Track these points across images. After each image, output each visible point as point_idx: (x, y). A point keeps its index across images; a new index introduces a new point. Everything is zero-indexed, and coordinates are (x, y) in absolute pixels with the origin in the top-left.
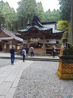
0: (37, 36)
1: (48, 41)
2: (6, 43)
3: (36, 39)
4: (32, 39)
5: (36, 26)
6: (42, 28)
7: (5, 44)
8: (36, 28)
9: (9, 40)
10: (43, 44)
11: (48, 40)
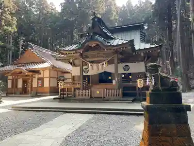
0: (102, 59)
1: (127, 68)
2: (37, 76)
3: (100, 64)
7: (35, 78)
9: (44, 69)
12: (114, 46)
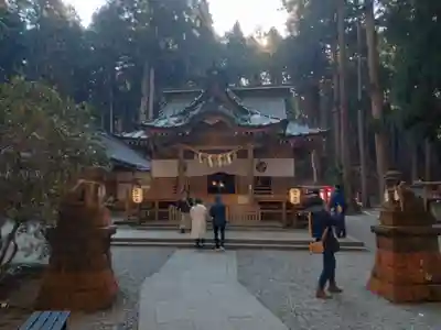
1: (262, 167)
3: (219, 156)
4: (202, 157)
5: (222, 108)
11: (261, 164)
12: (254, 127)
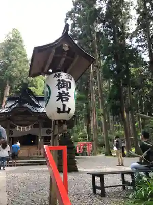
0: (28, 122)
1: (49, 132)
3: (26, 127)
4: (19, 128)
5: (26, 105)
6: (38, 109)
8: (26, 107)
10: (38, 137)
11: (49, 130)
